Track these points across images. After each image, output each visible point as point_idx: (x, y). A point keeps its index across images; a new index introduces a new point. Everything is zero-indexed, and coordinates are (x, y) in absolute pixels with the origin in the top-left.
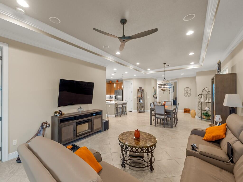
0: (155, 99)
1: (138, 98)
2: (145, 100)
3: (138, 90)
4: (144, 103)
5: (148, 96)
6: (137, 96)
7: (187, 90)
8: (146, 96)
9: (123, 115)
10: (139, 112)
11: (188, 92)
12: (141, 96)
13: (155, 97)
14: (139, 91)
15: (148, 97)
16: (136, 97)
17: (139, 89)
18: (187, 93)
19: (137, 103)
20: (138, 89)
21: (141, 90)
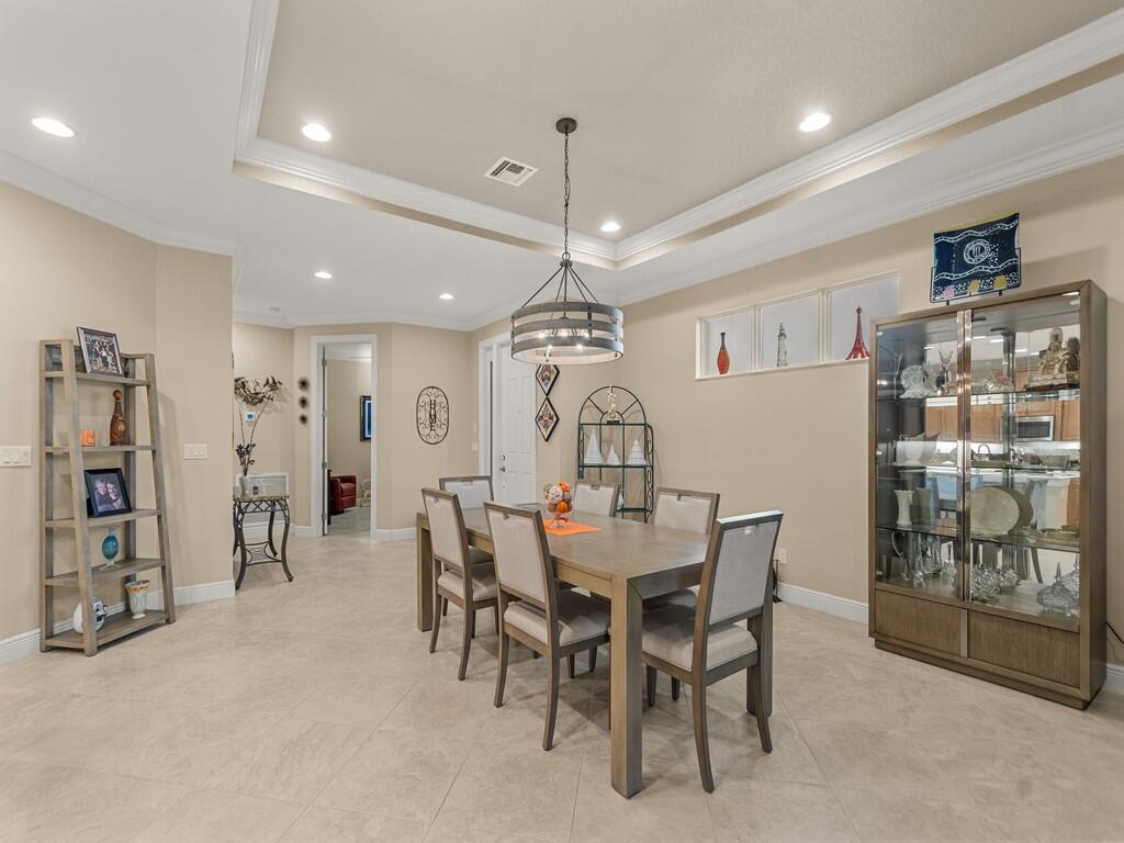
1: (78, 463)
3: (69, 356)
6: (47, 443)
7: (433, 405)
8: (169, 436)
10: (101, 648)
11: (437, 415)
13: (240, 448)
14: (80, 367)
16: (20, 452)
18: (433, 418)
20: (69, 352)
21: (109, 359)
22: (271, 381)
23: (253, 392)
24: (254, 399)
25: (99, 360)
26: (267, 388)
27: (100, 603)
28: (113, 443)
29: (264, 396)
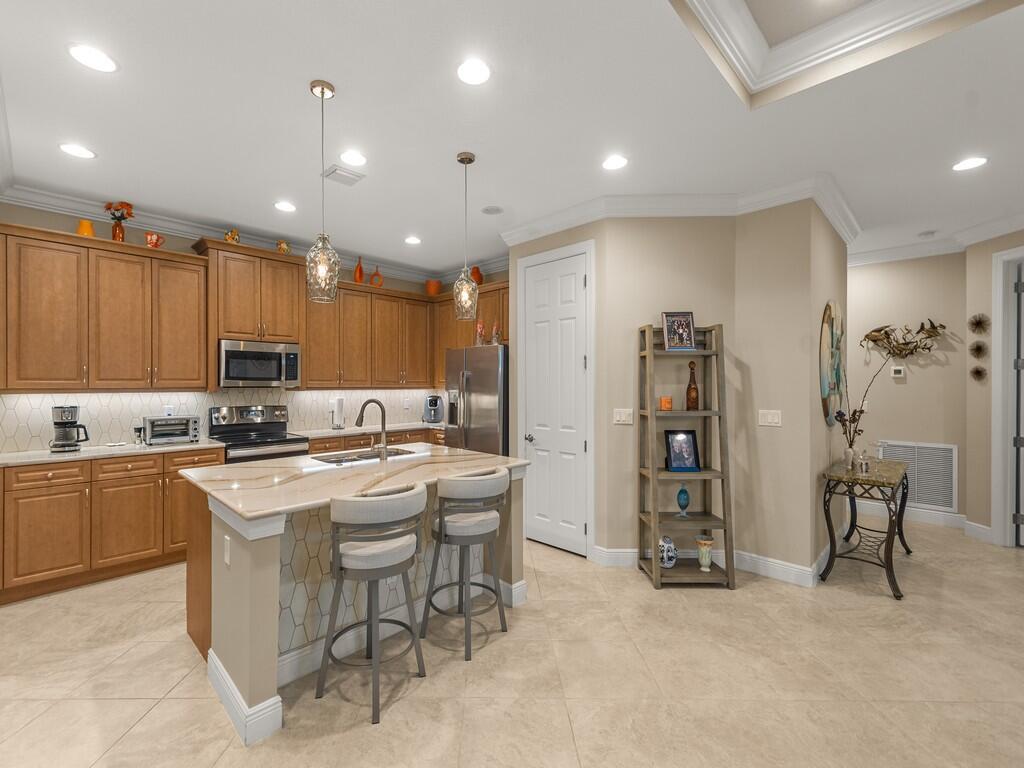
0: (844, 440)
1: (652, 425)
2: (732, 447)
3: (649, 338)
4: (717, 484)
5: (769, 408)
6: (642, 407)
8: (745, 402)
9: (487, 634)
10: (664, 585)
12: (680, 402)
13: (840, 415)
14: (660, 346)
15: (768, 417)
16: (626, 413)
17: (658, 333)
19: (643, 479)
20: (649, 335)
21: (685, 335)
22: (927, 326)
23: (902, 341)
24: (903, 351)
25: (677, 337)
26: (922, 335)
27: (672, 546)
28: (688, 409)
29: (916, 348)
